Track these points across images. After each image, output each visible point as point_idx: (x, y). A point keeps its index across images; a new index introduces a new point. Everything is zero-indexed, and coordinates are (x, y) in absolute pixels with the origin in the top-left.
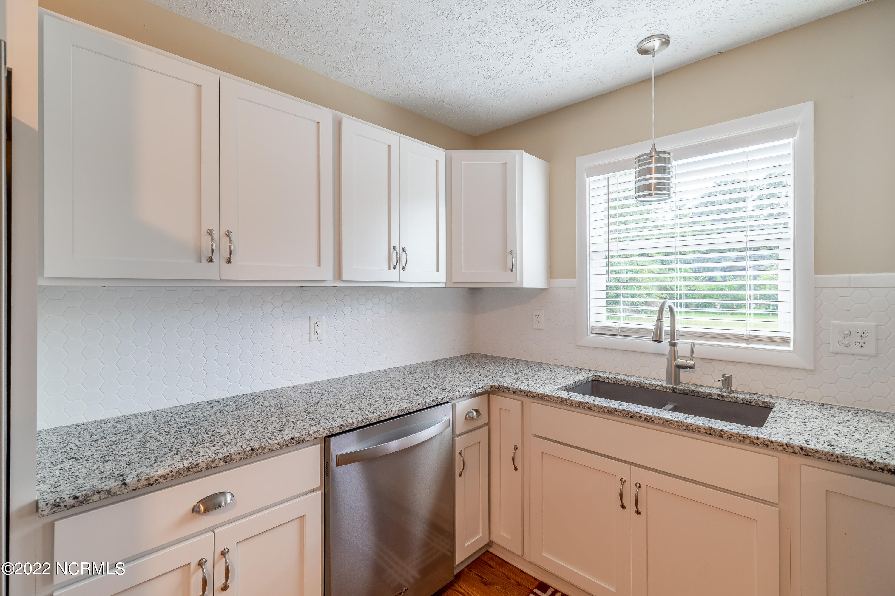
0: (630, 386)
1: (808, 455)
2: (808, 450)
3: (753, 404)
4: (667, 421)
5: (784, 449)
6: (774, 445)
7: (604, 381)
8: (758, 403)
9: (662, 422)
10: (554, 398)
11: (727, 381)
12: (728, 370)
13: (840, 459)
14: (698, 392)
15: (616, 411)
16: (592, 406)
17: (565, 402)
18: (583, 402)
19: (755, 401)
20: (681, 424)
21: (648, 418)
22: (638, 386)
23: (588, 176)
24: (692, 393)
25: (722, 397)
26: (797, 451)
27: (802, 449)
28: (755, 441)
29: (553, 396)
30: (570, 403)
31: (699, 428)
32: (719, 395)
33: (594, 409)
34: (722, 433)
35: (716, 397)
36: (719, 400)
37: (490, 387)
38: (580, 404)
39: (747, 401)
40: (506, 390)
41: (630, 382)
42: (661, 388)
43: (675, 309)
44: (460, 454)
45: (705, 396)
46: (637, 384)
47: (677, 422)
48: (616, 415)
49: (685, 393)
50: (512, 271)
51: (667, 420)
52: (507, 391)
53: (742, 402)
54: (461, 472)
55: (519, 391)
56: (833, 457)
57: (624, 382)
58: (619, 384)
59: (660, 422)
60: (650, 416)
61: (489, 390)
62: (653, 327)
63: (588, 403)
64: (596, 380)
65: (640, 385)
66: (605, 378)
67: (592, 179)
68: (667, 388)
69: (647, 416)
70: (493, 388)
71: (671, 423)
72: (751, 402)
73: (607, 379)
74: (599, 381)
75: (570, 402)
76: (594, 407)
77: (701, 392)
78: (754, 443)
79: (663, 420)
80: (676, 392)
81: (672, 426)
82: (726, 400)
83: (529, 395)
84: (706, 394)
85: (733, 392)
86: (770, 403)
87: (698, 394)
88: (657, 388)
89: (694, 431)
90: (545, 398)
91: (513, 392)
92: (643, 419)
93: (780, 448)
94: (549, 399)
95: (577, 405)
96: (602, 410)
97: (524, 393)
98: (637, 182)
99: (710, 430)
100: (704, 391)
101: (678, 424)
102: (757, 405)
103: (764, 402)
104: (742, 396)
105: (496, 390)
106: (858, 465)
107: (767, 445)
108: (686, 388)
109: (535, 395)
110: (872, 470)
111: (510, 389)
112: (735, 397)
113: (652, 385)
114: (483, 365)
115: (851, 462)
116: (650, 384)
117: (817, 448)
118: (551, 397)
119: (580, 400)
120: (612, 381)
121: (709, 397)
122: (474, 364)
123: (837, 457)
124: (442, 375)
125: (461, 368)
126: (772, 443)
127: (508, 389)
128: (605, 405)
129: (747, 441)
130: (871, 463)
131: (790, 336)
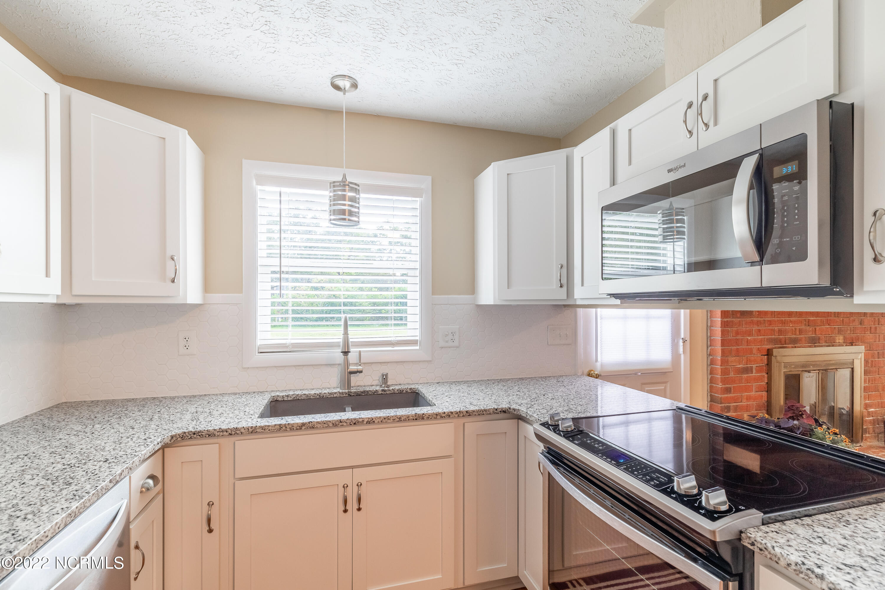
0: (310, 399)
1: (470, 415)
2: (470, 412)
3: (404, 392)
4: (385, 419)
5: (458, 415)
6: (453, 415)
7: (283, 400)
8: (407, 390)
9: (381, 420)
10: (270, 428)
11: (385, 378)
12: (384, 370)
14: (368, 392)
15: (341, 422)
16: (316, 424)
17: (284, 428)
18: (306, 423)
19: (405, 389)
20: (396, 418)
21: (369, 420)
22: (318, 397)
23: (257, 184)
24: (363, 393)
25: (385, 391)
26: (465, 414)
27: (467, 412)
28: (443, 415)
29: (269, 426)
30: (290, 428)
31: (408, 417)
32: (382, 390)
33: (318, 427)
34: (424, 416)
35: (380, 393)
36: (383, 394)
37: (170, 438)
38: (302, 426)
39: (400, 391)
41: (310, 395)
42: (339, 394)
43: (349, 323)
44: (137, 547)
45: (373, 394)
46: (317, 396)
47: (393, 417)
48: (341, 425)
49: (358, 394)
50: (173, 281)
51: (385, 417)
53: (397, 392)
54: (138, 573)
55: (218, 432)
56: (481, 412)
57: (304, 396)
58: (299, 399)
59: (380, 420)
60: (371, 418)
61: (169, 442)
63: (312, 422)
64: (274, 401)
65: (320, 396)
66: (284, 396)
68: (344, 393)
69: (369, 418)
70: (174, 439)
71: (388, 419)
72: (403, 391)
73: (286, 397)
74: (278, 401)
75: (290, 426)
76: (318, 425)
77: (370, 391)
78: (442, 417)
79: (382, 418)
80: (350, 395)
81: (389, 421)
82: (387, 393)
83: (233, 433)
84: (373, 392)
85: (390, 386)
86: (414, 389)
87: (368, 393)
88: (335, 395)
89: (405, 420)
90: (258, 430)
91: (207, 436)
92: (365, 422)
93: (456, 416)
94: (263, 430)
95: (298, 428)
96: (326, 425)
97: (227, 432)
99: (416, 416)
100: (372, 390)
101: (393, 418)
103: (411, 389)
104: (397, 387)
105: (179, 439)
106: (491, 413)
107: (449, 416)
108: (358, 390)
109: (243, 430)
110: (497, 414)
111: (203, 434)
112: (393, 390)
113: (331, 393)
114: (111, 414)
115: (488, 412)
116: (328, 393)
117: (473, 409)
118: (266, 428)
119: (301, 421)
120: (292, 398)
121: (376, 394)
122: (93, 417)
123: (483, 411)
124: (58, 443)
125: (79, 428)
126: (452, 413)
127: (200, 434)
128: (327, 419)
129: (439, 417)
130: (496, 410)
131: (418, 338)
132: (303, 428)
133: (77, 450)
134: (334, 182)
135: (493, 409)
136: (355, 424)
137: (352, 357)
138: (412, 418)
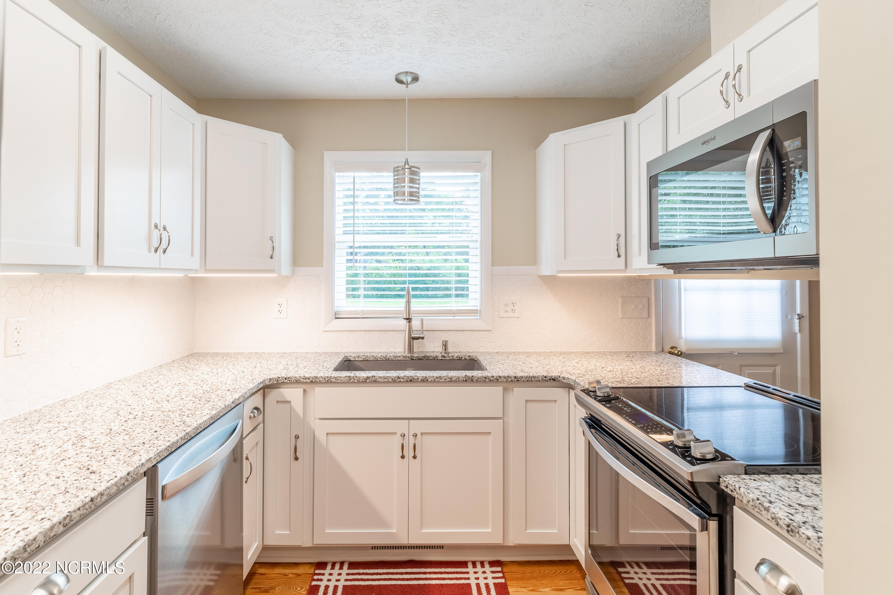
1: (518, 381)
2: (519, 377)
3: (463, 359)
4: (437, 378)
6: (501, 379)
7: (354, 360)
8: (466, 357)
9: (434, 379)
10: (342, 379)
11: (445, 345)
12: (445, 337)
13: (533, 379)
14: (429, 357)
15: (399, 378)
16: (378, 378)
17: (352, 380)
18: (370, 377)
19: (464, 357)
20: (447, 378)
21: (423, 378)
22: (384, 358)
23: (335, 172)
24: (424, 358)
25: (444, 357)
26: (513, 379)
27: (515, 377)
28: (492, 379)
29: (341, 377)
30: (357, 380)
31: (459, 378)
32: (442, 356)
33: (380, 381)
35: (440, 358)
36: (443, 360)
38: (367, 379)
39: (459, 358)
40: (286, 380)
41: (378, 359)
42: (402, 357)
44: (247, 459)
45: (433, 359)
48: (399, 381)
49: (419, 359)
50: (272, 258)
51: (438, 376)
52: (289, 382)
53: (456, 359)
54: (248, 478)
55: (302, 379)
56: (530, 379)
58: (368, 360)
59: (433, 379)
60: (425, 376)
62: (403, 309)
63: (374, 376)
64: (347, 361)
65: (386, 358)
66: (356, 357)
67: (337, 174)
68: (408, 357)
69: (423, 377)
70: (272, 381)
71: (440, 379)
72: (462, 358)
73: (358, 358)
75: (357, 378)
76: (380, 379)
77: (431, 356)
79: (434, 377)
80: (413, 360)
81: (441, 380)
82: (447, 359)
83: (314, 381)
84: (434, 357)
85: (451, 353)
86: (473, 356)
88: (399, 359)
89: (455, 381)
90: (332, 380)
91: (295, 381)
92: (420, 380)
93: (505, 380)
94: (336, 380)
95: (364, 380)
96: (387, 380)
97: (309, 379)
98: (395, 187)
99: (466, 377)
100: (432, 355)
101: (445, 378)
102: (465, 359)
103: (469, 356)
104: (456, 355)
105: (275, 382)
106: (541, 380)
107: (498, 380)
108: (420, 355)
109: (321, 379)
110: (546, 381)
111: (292, 379)
112: (452, 356)
113: (395, 357)
115: (538, 379)
116: (393, 356)
117: (522, 375)
118: (338, 378)
119: (366, 375)
120: (362, 359)
121: (436, 359)
126: (501, 377)
127: (289, 379)
128: (388, 375)
129: (487, 380)
131: (478, 308)
132: (368, 381)
135: (541, 376)
136: (411, 381)
137: (417, 324)
138: (462, 379)
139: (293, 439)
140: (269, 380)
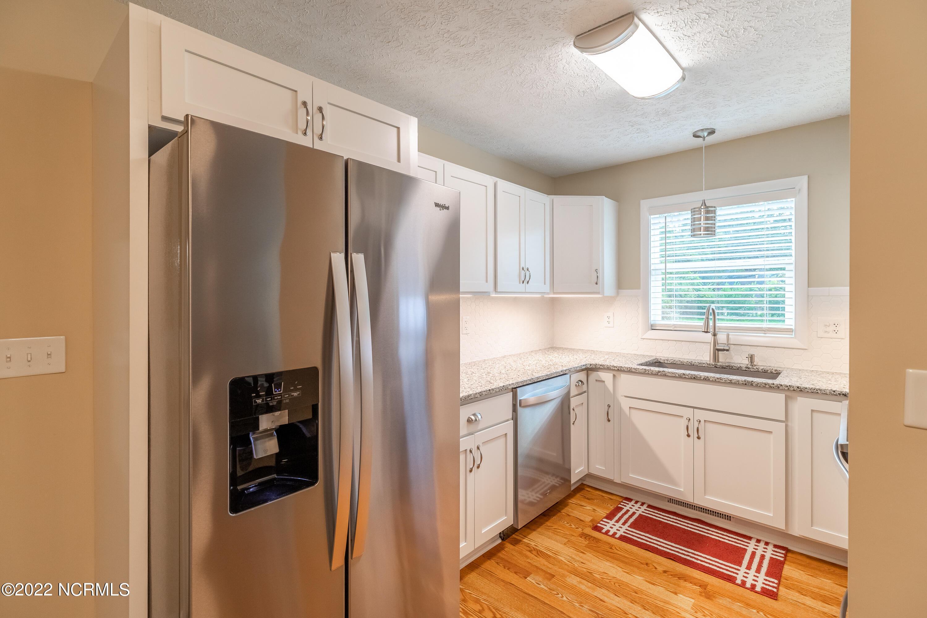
0: (684, 365)
1: (801, 391)
2: (802, 388)
3: (769, 372)
4: (718, 379)
5: (788, 388)
6: (783, 387)
7: (664, 362)
8: (772, 371)
9: (715, 379)
10: (639, 370)
11: (751, 358)
12: (752, 351)
13: (819, 391)
14: (732, 367)
15: (684, 375)
16: (667, 373)
17: (647, 372)
18: (661, 371)
19: (770, 370)
20: (727, 380)
21: (706, 378)
22: (690, 364)
23: (650, 215)
24: (728, 367)
25: (748, 368)
26: (795, 389)
27: (798, 387)
28: (772, 386)
31: (738, 381)
33: (669, 375)
34: (753, 383)
35: (744, 369)
36: (746, 370)
39: (765, 370)
40: (601, 367)
41: (684, 362)
42: (706, 365)
43: (716, 311)
44: (573, 410)
45: (737, 369)
47: (724, 378)
48: (684, 377)
49: (723, 367)
50: (597, 284)
52: (603, 368)
53: (761, 371)
54: (574, 422)
55: (612, 367)
56: (815, 390)
57: (679, 362)
58: (675, 364)
59: (714, 379)
60: (707, 376)
61: (589, 367)
64: (658, 362)
66: (665, 360)
67: (652, 216)
68: (711, 365)
70: (592, 366)
71: (721, 379)
72: (767, 371)
73: (667, 361)
74: (661, 362)
75: (651, 371)
77: (734, 366)
78: (771, 387)
80: (717, 367)
81: (721, 381)
82: (751, 370)
83: (620, 369)
85: (755, 366)
86: (780, 371)
88: (703, 365)
90: (633, 370)
91: (607, 368)
92: (702, 379)
93: (786, 388)
94: (635, 371)
95: (656, 373)
96: (674, 375)
97: (617, 368)
98: (692, 224)
100: (736, 366)
101: (725, 380)
102: (771, 372)
103: (776, 370)
104: (762, 367)
105: (594, 367)
106: (828, 393)
107: (779, 387)
108: (723, 364)
109: (624, 369)
110: (834, 395)
111: (605, 366)
112: (757, 368)
113: (700, 363)
114: (570, 353)
115: (824, 392)
116: (698, 363)
117: (805, 386)
118: (637, 369)
119: (658, 370)
120: (671, 362)
121: (740, 369)
122: (563, 353)
123: (817, 390)
124: (548, 359)
125: (557, 355)
126: (782, 385)
127: (603, 366)
128: (676, 372)
129: (767, 386)
130: (834, 391)
131: (793, 327)
132: (659, 374)
133: (554, 362)
134: (695, 208)
135: (829, 390)
136: (694, 378)
137: (722, 338)
138: (742, 382)
139: (607, 408)
140: (590, 365)
